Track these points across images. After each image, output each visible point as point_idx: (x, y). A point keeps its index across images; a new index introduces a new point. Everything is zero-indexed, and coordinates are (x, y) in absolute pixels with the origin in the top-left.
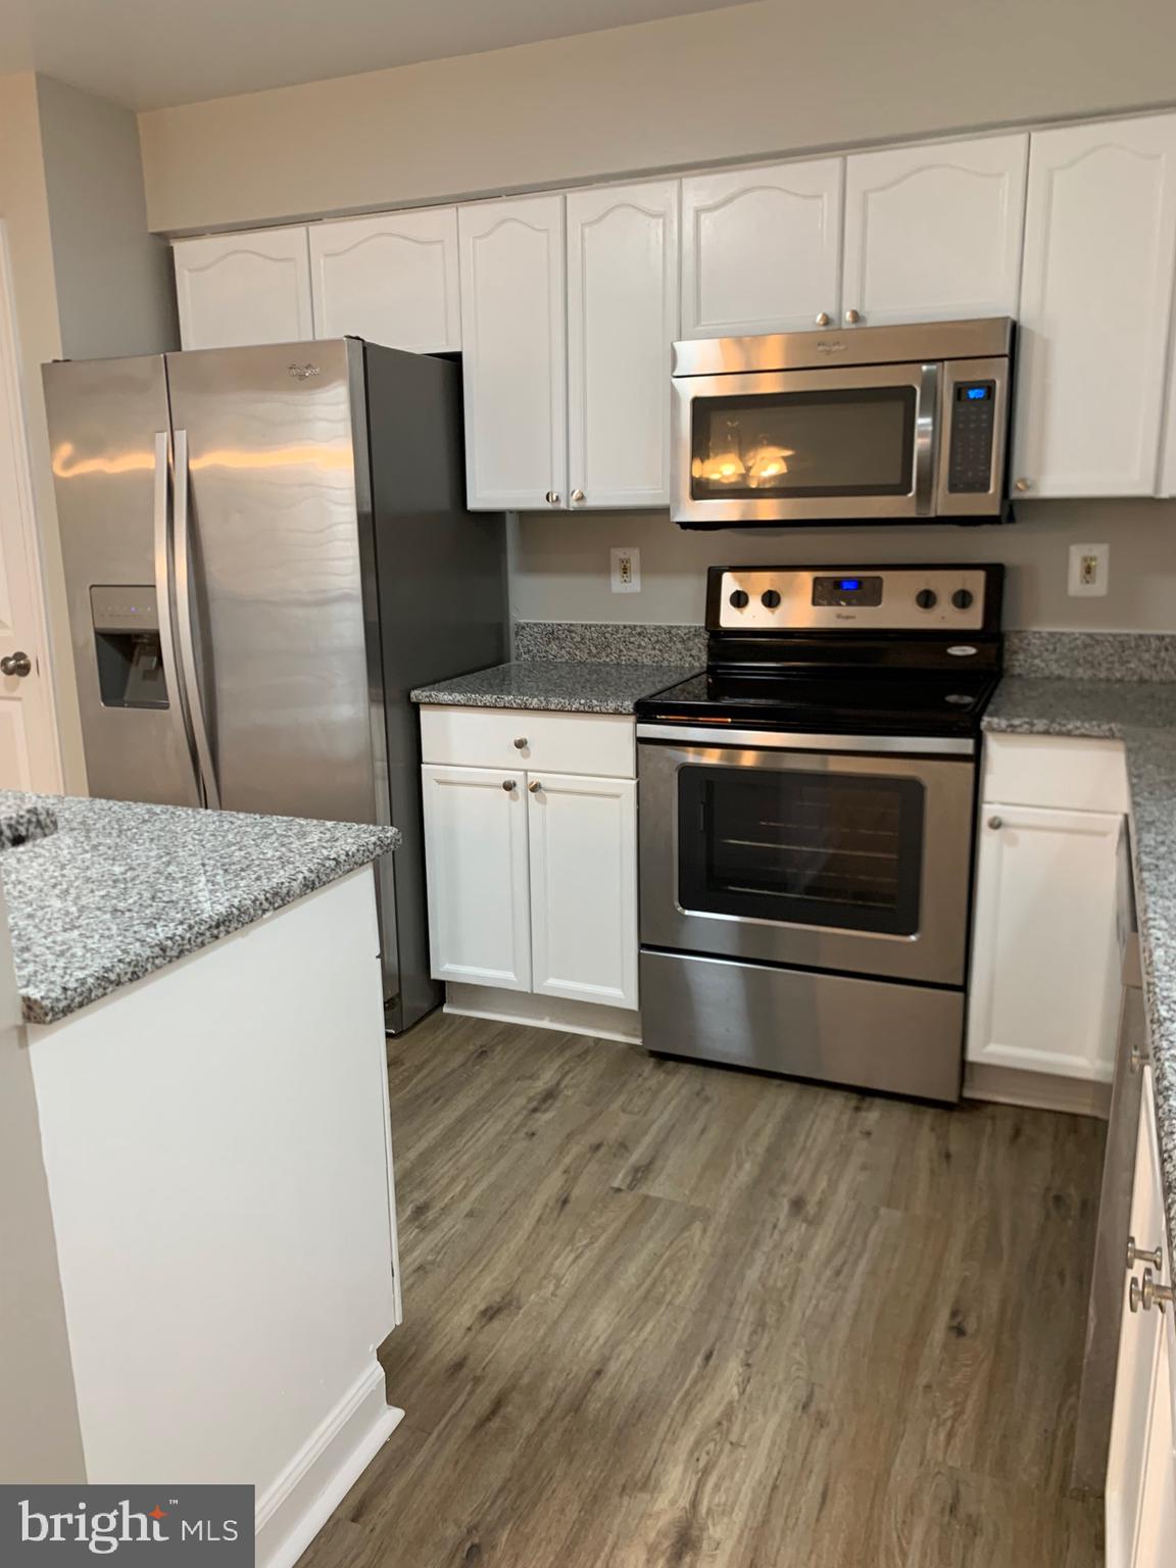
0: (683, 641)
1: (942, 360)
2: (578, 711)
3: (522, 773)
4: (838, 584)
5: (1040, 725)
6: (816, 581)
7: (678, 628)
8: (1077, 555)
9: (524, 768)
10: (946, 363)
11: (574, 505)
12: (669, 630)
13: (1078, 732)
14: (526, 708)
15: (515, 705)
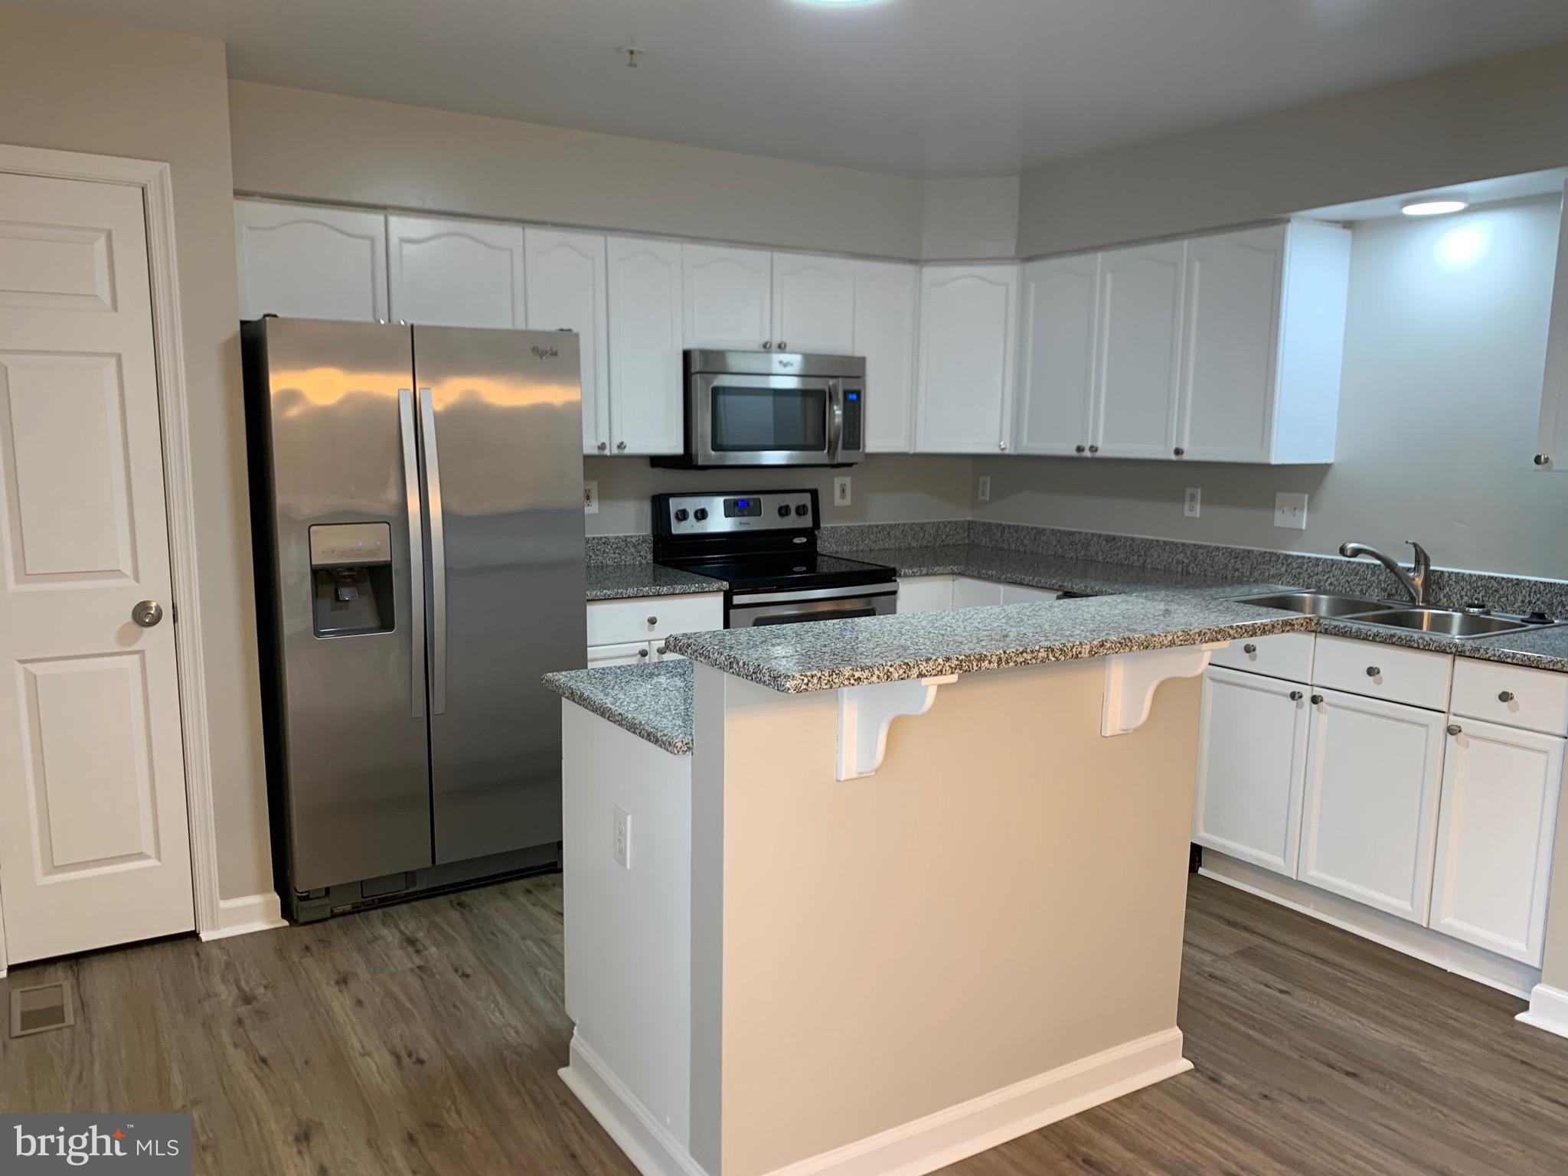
0: (635, 546)
1: (838, 377)
2: (694, 593)
3: (647, 643)
4: (736, 503)
5: (924, 571)
6: (725, 501)
7: (631, 537)
8: (838, 482)
9: (647, 638)
10: (840, 380)
11: (615, 451)
12: (625, 539)
13: (938, 572)
14: (659, 595)
15: (651, 594)
